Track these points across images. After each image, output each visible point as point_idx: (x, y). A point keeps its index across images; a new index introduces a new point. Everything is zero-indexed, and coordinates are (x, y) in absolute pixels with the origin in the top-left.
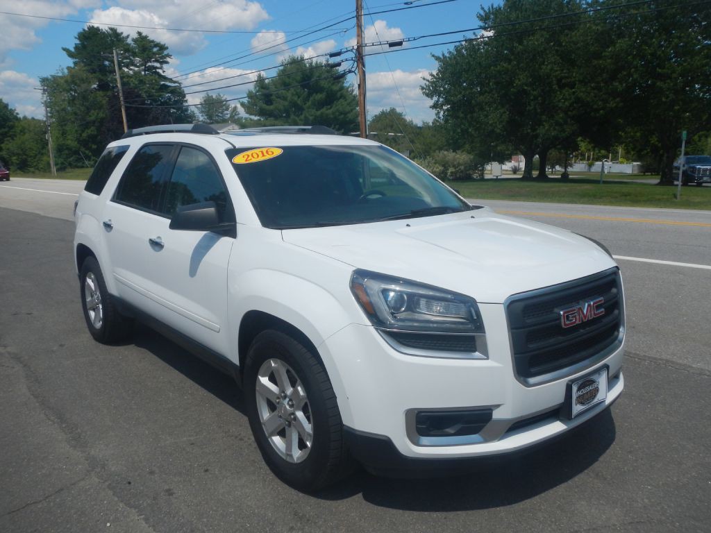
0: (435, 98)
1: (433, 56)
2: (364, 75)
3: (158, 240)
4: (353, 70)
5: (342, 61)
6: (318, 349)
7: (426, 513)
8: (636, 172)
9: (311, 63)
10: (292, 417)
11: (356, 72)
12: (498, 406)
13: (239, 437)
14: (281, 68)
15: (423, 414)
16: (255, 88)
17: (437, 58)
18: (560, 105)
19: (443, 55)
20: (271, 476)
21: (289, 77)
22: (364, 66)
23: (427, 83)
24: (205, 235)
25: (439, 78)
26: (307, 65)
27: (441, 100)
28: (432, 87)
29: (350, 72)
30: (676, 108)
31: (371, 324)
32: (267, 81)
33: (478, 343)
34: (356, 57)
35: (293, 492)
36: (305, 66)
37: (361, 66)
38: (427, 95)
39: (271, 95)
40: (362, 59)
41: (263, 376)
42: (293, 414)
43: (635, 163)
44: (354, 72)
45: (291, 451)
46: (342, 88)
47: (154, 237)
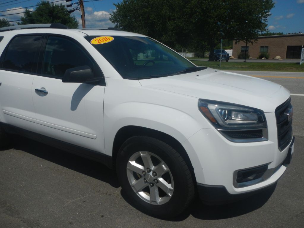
0: (116, 23)
1: (114, 4)
2: (84, 11)
3: (43, 90)
4: (78, 8)
5: (73, 4)
6: (182, 144)
7: (229, 219)
8: (193, 57)
9: (53, 5)
10: (156, 181)
11: (80, 9)
12: (270, 163)
13: (108, 194)
14: (38, 7)
15: (241, 172)
16: (25, 16)
17: (116, 6)
18: (169, 28)
19: (118, 4)
20: (140, 213)
21: (42, 11)
22: (83, 6)
23: (112, 17)
24: (81, 85)
25: (117, 14)
26: (51, 6)
27: (119, 24)
28: (115, 18)
29: (77, 9)
30: (215, 30)
31: (215, 128)
32: (31, 13)
33: (264, 133)
34: (79, 2)
35: (158, 220)
36: (50, 6)
37: (82, 6)
38: (113, 22)
39: (34, 20)
40: (82, 3)
41: (132, 161)
42: (156, 179)
43: (193, 53)
44: (79, 9)
45: (156, 199)
46: (70, 18)
47: (39, 88)
